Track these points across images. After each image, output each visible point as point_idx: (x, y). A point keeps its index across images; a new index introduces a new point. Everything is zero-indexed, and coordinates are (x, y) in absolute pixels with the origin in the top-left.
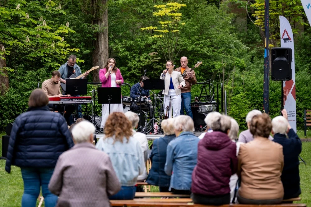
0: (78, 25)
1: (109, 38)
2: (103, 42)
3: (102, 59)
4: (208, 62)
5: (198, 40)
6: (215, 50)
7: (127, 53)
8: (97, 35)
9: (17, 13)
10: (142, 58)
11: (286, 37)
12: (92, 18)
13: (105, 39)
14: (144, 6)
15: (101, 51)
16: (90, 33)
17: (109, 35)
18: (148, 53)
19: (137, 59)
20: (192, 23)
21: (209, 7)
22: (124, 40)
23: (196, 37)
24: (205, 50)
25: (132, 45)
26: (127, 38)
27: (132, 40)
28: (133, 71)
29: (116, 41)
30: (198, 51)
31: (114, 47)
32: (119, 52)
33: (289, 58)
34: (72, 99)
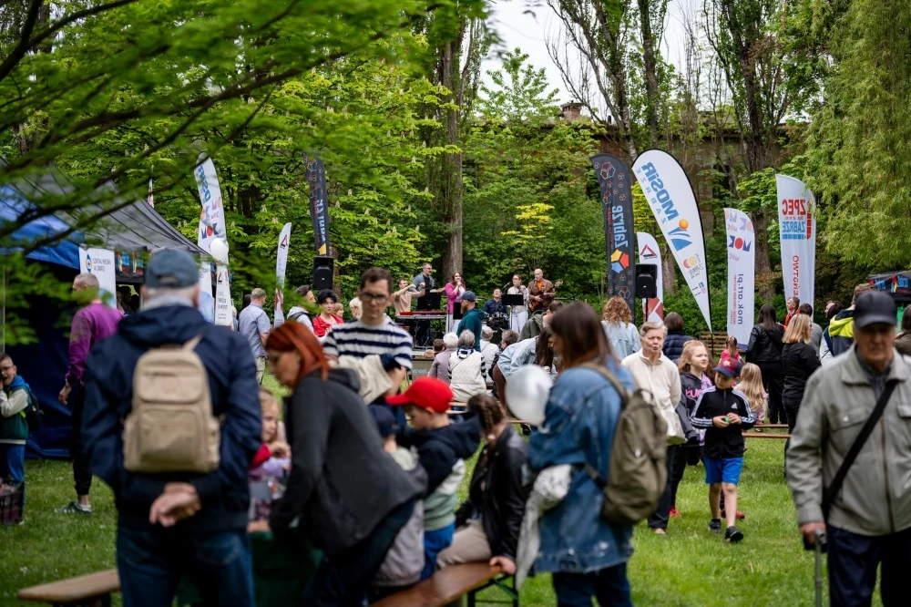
0: (426, 224)
1: (463, 239)
2: (455, 244)
3: (455, 265)
4: (585, 271)
5: (573, 243)
6: (594, 255)
7: (484, 258)
8: (449, 236)
9: (366, 219)
10: (503, 265)
11: (647, 252)
12: (443, 216)
13: (458, 241)
14: (507, 201)
15: (453, 255)
16: (440, 233)
17: (464, 235)
18: (511, 259)
19: (497, 266)
20: (566, 222)
21: (589, 202)
22: (481, 243)
23: (571, 240)
24: (581, 256)
25: (491, 249)
26: (485, 240)
27: (492, 241)
28: (492, 280)
29: (472, 243)
30: (573, 257)
31: (470, 251)
32: (475, 256)
33: (654, 275)
34: (425, 314)
